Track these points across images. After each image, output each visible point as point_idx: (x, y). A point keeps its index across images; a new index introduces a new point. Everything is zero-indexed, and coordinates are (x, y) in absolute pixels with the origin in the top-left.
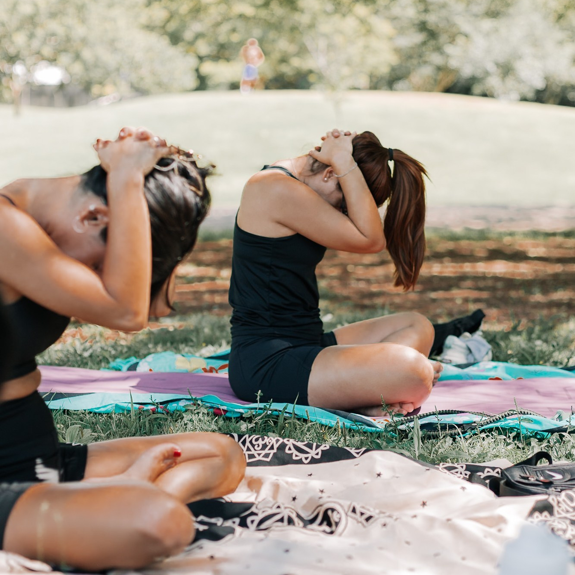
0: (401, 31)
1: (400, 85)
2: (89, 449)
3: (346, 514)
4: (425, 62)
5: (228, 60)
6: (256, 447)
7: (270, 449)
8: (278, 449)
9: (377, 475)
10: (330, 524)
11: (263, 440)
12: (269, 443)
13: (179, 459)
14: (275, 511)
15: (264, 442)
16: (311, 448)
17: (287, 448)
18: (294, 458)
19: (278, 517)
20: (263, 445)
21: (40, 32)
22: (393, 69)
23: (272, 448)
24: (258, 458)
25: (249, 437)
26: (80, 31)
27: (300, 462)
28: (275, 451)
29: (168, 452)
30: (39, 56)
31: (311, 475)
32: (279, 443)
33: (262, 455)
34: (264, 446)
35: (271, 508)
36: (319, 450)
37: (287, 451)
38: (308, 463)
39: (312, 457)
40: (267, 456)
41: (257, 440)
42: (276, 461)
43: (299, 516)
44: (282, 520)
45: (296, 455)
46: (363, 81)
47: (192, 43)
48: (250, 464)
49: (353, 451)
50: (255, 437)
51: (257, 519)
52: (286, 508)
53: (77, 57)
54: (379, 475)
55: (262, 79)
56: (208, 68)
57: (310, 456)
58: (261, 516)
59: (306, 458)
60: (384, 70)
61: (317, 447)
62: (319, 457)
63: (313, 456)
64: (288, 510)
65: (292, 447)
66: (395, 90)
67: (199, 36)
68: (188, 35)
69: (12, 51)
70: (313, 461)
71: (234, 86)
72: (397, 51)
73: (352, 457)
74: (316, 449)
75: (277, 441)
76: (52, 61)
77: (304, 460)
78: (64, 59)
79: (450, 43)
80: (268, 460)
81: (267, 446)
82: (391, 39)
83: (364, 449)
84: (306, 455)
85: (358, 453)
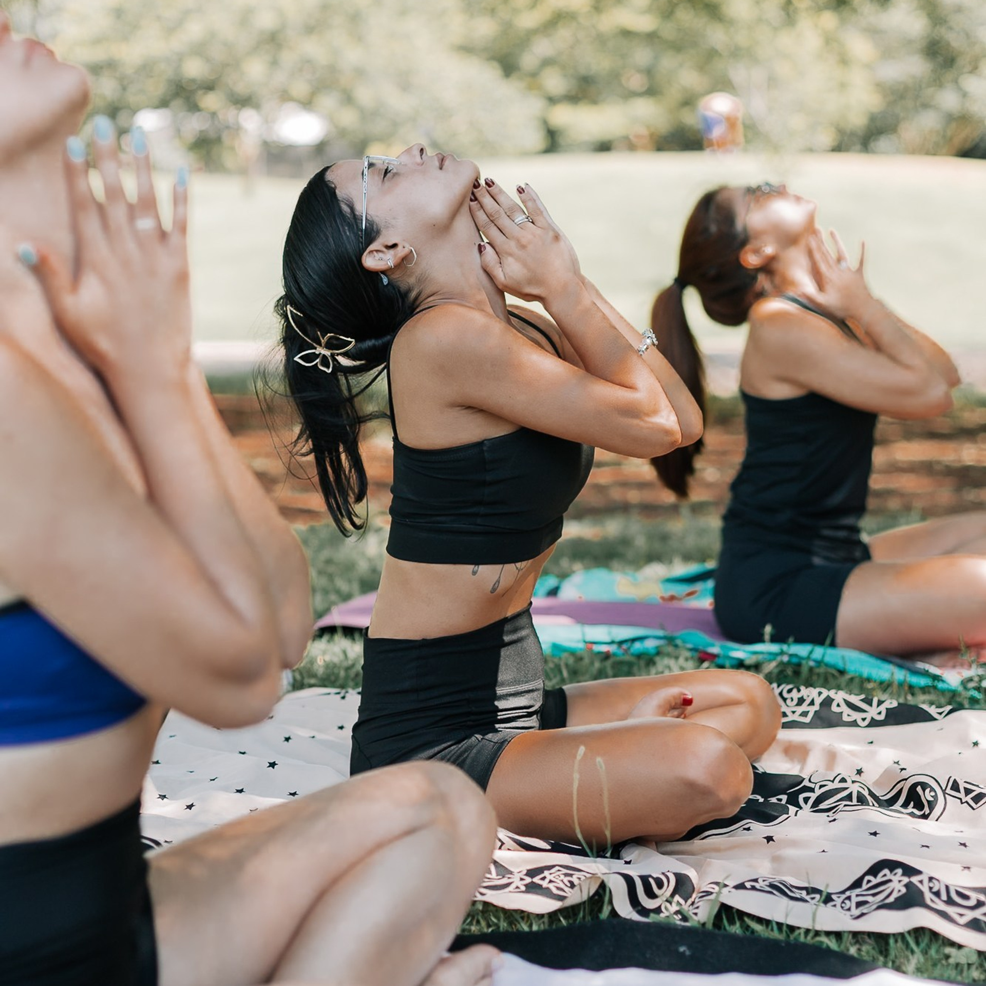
0: (887, 53)
1: (883, 143)
2: (567, 693)
3: (944, 792)
4: (926, 106)
5: (595, 102)
6: (788, 702)
7: (809, 705)
8: (821, 704)
9: (973, 745)
10: (919, 805)
11: (799, 691)
12: (808, 696)
13: (689, 709)
14: (837, 785)
15: (800, 696)
16: (871, 705)
17: (834, 704)
18: (845, 718)
19: (844, 794)
20: (799, 699)
21: (288, 58)
22: (873, 118)
23: (812, 703)
24: (791, 718)
25: (778, 686)
26: (352, 56)
27: (854, 724)
28: (816, 707)
29: (675, 698)
30: (285, 97)
31: (872, 743)
32: (823, 697)
33: (798, 713)
34: (801, 701)
35: (833, 781)
36: (883, 708)
37: (834, 708)
38: (867, 726)
39: (872, 718)
40: (805, 714)
41: (790, 691)
42: (819, 722)
43: (871, 794)
44: (849, 797)
45: (848, 715)
46: (826, 138)
47: (534, 75)
48: (786, 726)
49: (933, 710)
50: (785, 687)
51: (813, 796)
52: (853, 782)
53: (348, 99)
54: (976, 744)
55: (652, 135)
56: (563, 116)
57: (868, 716)
58: (818, 792)
59: (864, 719)
60: (857, 120)
61: (880, 703)
62: (882, 717)
63: (874, 717)
64: (857, 784)
65: (843, 704)
66: (873, 152)
67: (547, 62)
68: (528, 60)
69: (241, 88)
70: (874, 723)
71: (604, 147)
72: (880, 87)
73: (931, 719)
74: (878, 706)
75: (820, 693)
76: (307, 104)
77: (860, 722)
78: (328, 101)
79: (971, 72)
80: (807, 720)
81: (804, 700)
82: (868, 66)
83: (949, 708)
84: (863, 715)
85: (940, 714)
